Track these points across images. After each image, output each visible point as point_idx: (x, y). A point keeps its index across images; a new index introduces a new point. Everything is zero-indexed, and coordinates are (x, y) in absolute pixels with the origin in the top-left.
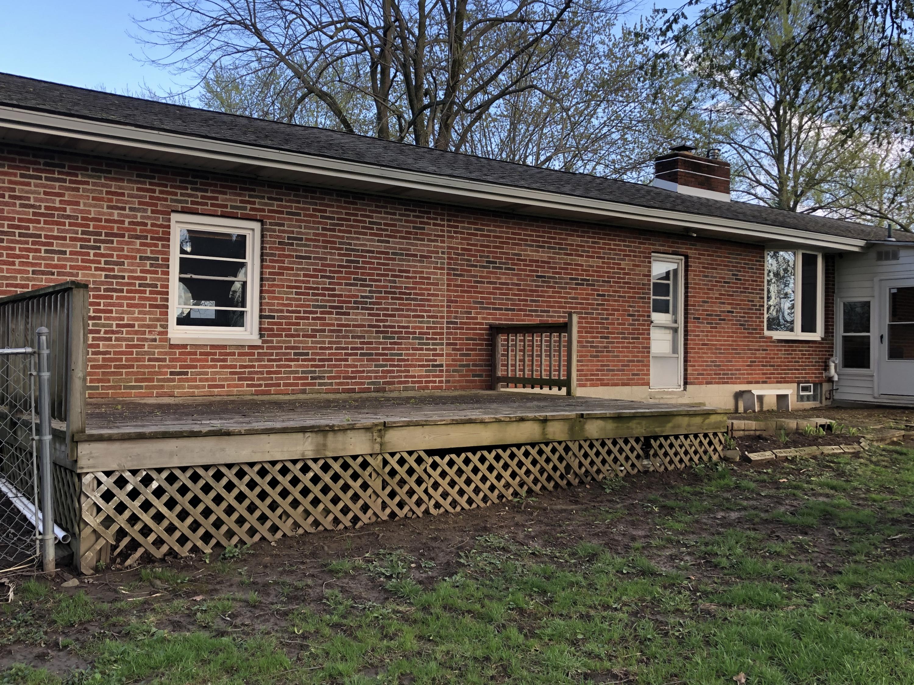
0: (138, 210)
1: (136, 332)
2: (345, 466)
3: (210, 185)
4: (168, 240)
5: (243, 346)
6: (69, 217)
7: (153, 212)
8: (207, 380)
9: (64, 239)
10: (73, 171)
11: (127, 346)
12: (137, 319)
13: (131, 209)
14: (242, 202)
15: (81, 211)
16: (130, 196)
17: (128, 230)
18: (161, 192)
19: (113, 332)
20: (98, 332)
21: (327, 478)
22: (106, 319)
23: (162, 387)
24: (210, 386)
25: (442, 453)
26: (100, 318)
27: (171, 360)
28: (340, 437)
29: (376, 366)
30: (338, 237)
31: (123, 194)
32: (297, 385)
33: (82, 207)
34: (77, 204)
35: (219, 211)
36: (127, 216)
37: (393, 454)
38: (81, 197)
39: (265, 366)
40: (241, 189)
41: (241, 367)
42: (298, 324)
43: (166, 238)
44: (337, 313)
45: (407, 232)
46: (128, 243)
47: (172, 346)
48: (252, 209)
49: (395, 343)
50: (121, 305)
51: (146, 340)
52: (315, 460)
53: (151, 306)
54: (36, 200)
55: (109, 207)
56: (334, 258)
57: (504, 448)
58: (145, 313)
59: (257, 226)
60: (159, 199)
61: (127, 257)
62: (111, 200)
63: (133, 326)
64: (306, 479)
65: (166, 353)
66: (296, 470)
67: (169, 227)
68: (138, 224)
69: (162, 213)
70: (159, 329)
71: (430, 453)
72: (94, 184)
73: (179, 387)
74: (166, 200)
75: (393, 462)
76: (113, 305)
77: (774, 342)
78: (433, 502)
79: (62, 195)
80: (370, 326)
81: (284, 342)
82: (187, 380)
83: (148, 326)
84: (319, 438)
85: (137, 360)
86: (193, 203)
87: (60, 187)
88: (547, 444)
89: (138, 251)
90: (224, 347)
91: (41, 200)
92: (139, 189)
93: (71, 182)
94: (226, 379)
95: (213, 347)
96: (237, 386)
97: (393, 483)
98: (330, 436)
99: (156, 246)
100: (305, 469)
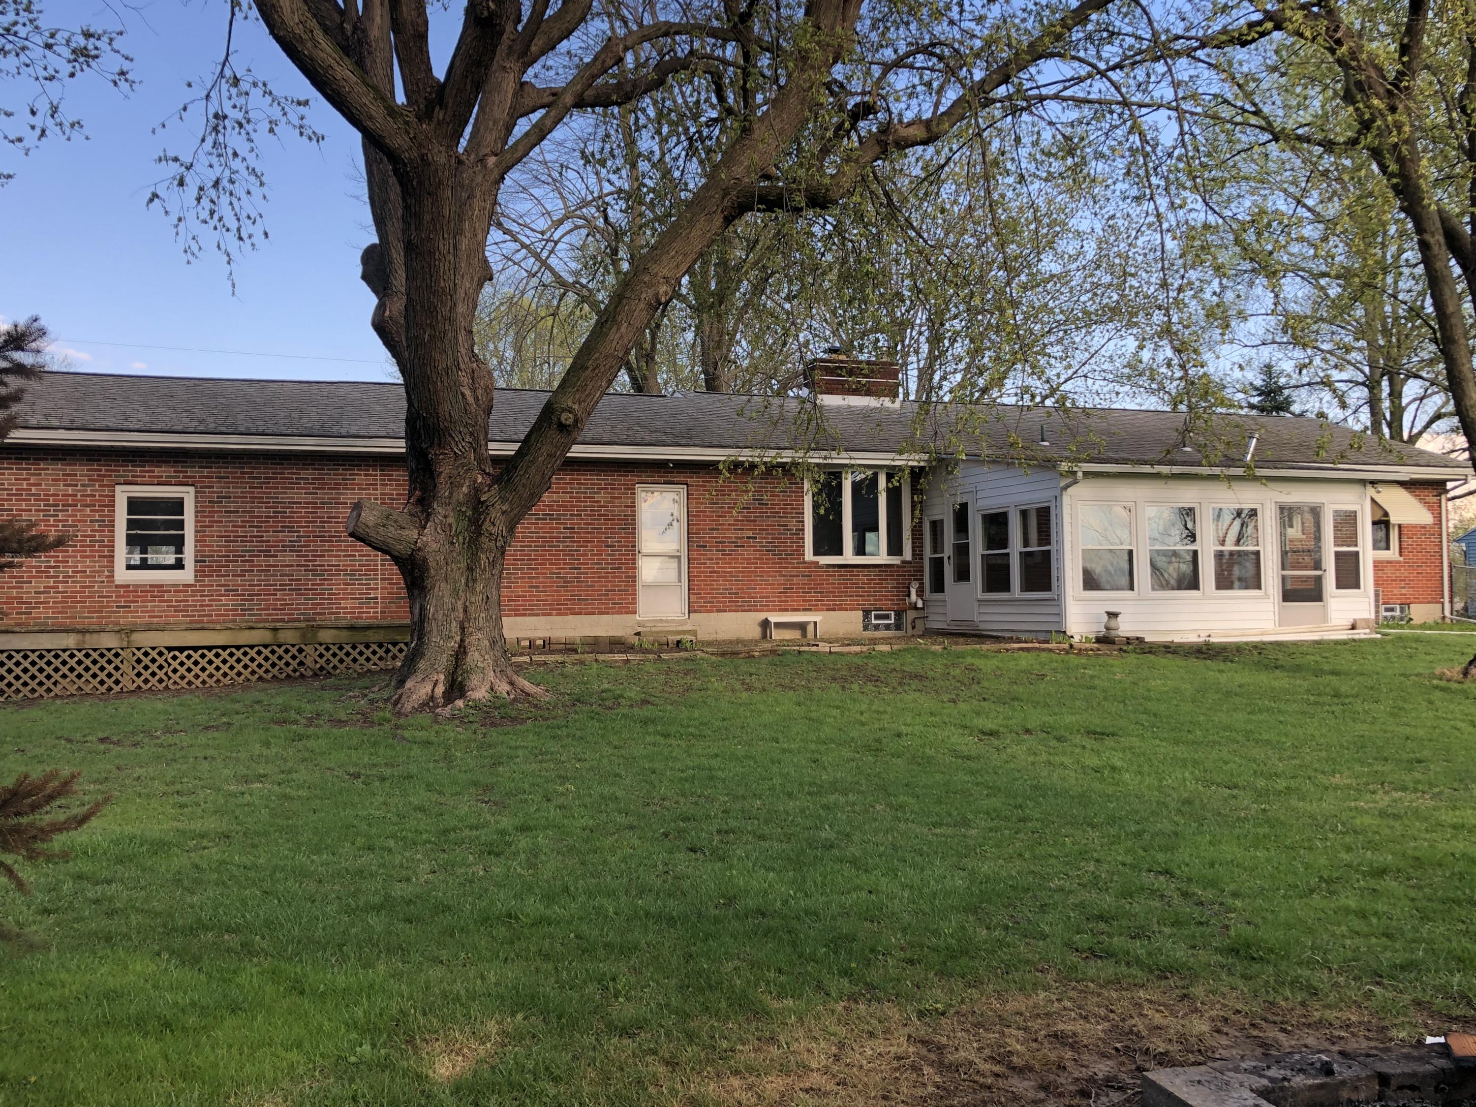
0: (88, 486)
1: (88, 577)
2: (102, 655)
3: (147, 461)
4: (113, 506)
5: (178, 585)
6: (34, 495)
7: (100, 486)
8: (147, 612)
9: (31, 510)
10: (38, 459)
11: (81, 587)
12: (88, 567)
13: (82, 485)
14: (175, 472)
15: (43, 490)
16: (81, 475)
17: (80, 501)
18: (106, 471)
19: (69, 577)
20: (58, 577)
21: (88, 662)
22: (64, 567)
23: (110, 617)
24: (149, 617)
25: (181, 649)
26: (59, 567)
27: (117, 597)
28: (95, 636)
29: (305, 599)
30: (265, 493)
31: (76, 475)
32: (228, 615)
33: (43, 487)
34: (40, 485)
35: (156, 480)
36: (79, 491)
37: (139, 649)
38: (43, 479)
39: (198, 601)
40: (175, 462)
41: (177, 601)
42: (228, 566)
43: (112, 504)
44: (265, 556)
45: (335, 484)
46: (80, 511)
47: (117, 586)
48: (184, 477)
49: (325, 580)
50: (76, 557)
51: (96, 582)
52: (80, 650)
53: (100, 556)
54: (9, 484)
55: (65, 485)
56: (262, 510)
57: (238, 648)
58: (95, 562)
59: (191, 489)
60: (104, 476)
61: (79, 521)
62: (66, 480)
63: (85, 572)
64: (72, 662)
65: (113, 592)
66: (65, 656)
67: (114, 496)
68: (88, 496)
69: (107, 486)
70: (106, 573)
71: (170, 649)
72: (53, 469)
73: (123, 617)
74: (110, 476)
75: (139, 654)
76: (69, 557)
77: (822, 567)
78: (172, 681)
79: (29, 479)
80: (298, 566)
81: (215, 581)
82: (130, 612)
83: (98, 572)
84: (80, 636)
85: (89, 597)
86: (133, 476)
87: (28, 474)
88: (280, 646)
89: (89, 516)
90: (162, 586)
91: (13, 484)
92: (88, 470)
93: (35, 469)
94: (164, 611)
95: (151, 586)
96: (173, 616)
97: (139, 667)
98: (88, 635)
99: (103, 511)
100: (72, 656)
